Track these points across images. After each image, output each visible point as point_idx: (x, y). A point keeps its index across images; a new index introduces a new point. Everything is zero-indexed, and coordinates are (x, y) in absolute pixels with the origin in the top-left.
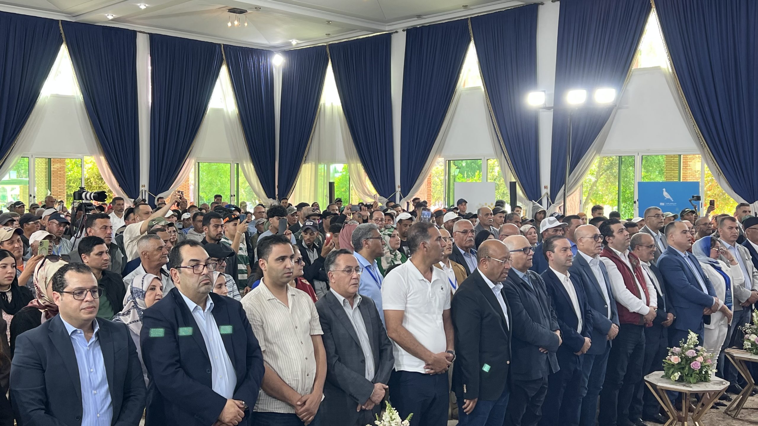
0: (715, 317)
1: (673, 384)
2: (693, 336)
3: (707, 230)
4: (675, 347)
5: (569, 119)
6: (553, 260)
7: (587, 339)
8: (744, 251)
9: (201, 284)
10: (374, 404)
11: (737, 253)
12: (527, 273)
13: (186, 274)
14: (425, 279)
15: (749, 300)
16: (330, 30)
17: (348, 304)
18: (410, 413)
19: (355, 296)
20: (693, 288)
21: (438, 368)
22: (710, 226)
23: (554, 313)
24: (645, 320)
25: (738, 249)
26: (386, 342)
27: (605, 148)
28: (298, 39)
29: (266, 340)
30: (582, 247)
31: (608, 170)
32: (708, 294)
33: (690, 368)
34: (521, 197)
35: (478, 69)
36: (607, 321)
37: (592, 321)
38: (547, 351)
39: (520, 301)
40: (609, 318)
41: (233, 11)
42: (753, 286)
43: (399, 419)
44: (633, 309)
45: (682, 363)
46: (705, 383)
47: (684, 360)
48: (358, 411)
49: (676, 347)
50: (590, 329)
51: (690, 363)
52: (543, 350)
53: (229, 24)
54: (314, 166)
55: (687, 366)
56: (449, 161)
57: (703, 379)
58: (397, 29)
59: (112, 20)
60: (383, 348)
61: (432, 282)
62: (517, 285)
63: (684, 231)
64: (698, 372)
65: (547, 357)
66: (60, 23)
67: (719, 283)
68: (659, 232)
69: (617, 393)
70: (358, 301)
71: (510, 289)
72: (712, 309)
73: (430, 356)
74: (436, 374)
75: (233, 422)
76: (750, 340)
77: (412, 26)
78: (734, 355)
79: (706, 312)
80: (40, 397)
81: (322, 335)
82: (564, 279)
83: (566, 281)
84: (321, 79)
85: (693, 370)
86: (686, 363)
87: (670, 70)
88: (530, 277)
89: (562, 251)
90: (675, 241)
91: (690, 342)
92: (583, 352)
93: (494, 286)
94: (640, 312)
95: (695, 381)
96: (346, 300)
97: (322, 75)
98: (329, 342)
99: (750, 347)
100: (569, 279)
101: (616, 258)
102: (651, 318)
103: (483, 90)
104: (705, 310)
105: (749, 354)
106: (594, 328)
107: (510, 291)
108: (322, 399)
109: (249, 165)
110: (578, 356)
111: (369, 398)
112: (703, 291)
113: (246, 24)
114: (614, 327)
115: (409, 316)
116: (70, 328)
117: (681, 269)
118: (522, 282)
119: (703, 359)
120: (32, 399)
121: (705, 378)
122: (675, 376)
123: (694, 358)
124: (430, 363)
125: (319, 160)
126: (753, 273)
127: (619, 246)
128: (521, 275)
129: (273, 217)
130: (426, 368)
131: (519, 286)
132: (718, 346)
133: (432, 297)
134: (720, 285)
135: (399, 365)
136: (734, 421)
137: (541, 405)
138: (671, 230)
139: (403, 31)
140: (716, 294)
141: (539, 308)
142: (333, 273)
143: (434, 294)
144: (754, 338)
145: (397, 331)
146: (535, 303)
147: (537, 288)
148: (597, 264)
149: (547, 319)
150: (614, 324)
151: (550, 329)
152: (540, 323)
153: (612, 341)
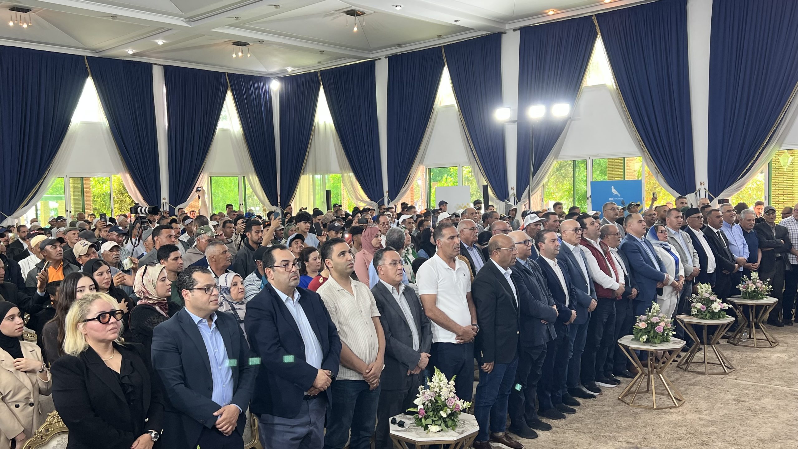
0: (667, 290)
1: (642, 345)
2: (655, 306)
3: (652, 219)
4: (641, 315)
5: (531, 130)
6: (544, 249)
7: (574, 312)
8: (686, 235)
9: (291, 280)
10: (420, 370)
11: (681, 237)
12: (527, 261)
13: (279, 272)
14: (450, 268)
15: (691, 276)
16: (322, 58)
17: (395, 291)
18: (454, 375)
19: (400, 284)
20: (649, 267)
21: (466, 338)
22: (654, 216)
23: (550, 292)
24: (616, 294)
25: (681, 235)
26: (426, 320)
27: (562, 153)
28: (293, 67)
29: (339, 323)
30: (565, 238)
31: (557, 171)
32: (660, 271)
33: (655, 331)
34: (492, 198)
35: (451, 89)
36: (588, 296)
37: (576, 297)
38: (547, 323)
39: (523, 283)
40: (589, 294)
41: (236, 44)
42: (694, 264)
43: (446, 381)
44: (606, 286)
45: (649, 328)
46: (666, 343)
47: (650, 325)
48: (408, 375)
49: (643, 315)
50: (575, 303)
51: (655, 328)
52: (544, 322)
53: (234, 56)
54: (311, 176)
55: (653, 330)
56: (429, 169)
57: (665, 340)
58: (381, 56)
59: (133, 55)
60: (424, 325)
61: (456, 270)
62: (520, 271)
64: (661, 334)
65: (548, 327)
66: (85, 58)
68: (615, 223)
69: (595, 354)
70: (403, 288)
71: (516, 275)
72: (664, 282)
73: (460, 329)
74: (465, 343)
75: (324, 387)
76: (696, 307)
77: (392, 54)
78: (684, 320)
79: (659, 285)
80: (179, 374)
81: (379, 317)
82: (553, 264)
83: (555, 266)
84: (314, 102)
85: (658, 333)
86: (651, 327)
87: (615, 87)
88: (530, 264)
89: (551, 242)
90: (633, 229)
91: (654, 311)
92: (570, 322)
93: (505, 271)
94: (612, 288)
95: (659, 341)
96: (394, 288)
97: (315, 98)
98: (385, 322)
99: (696, 313)
100: (557, 264)
101: (590, 246)
102: (621, 292)
103: (457, 107)
104: (658, 284)
105: (696, 319)
106: (578, 303)
107: (516, 276)
108: (383, 368)
109: (254, 177)
110: (567, 325)
111: (417, 365)
112: (656, 269)
113: (249, 55)
114: (593, 301)
115: (440, 298)
116: (196, 319)
117: (638, 251)
118: (524, 268)
119: (665, 324)
120: (174, 376)
121: (667, 339)
122: (643, 339)
123: (658, 323)
124: (460, 334)
125: (315, 172)
126: (694, 253)
127: (592, 236)
128: (523, 262)
129: (300, 221)
130: (457, 339)
131: (522, 272)
132: (670, 313)
133: (457, 282)
134: (671, 263)
135: (436, 338)
136: (686, 373)
137: (541, 366)
138: (630, 221)
139: (386, 58)
140: (667, 271)
141: (539, 289)
142: (381, 266)
143: (458, 279)
144: (699, 305)
145: (432, 311)
146: (535, 285)
147: (536, 272)
148: (578, 252)
149: (545, 297)
150: (593, 299)
151: (549, 304)
152: (541, 300)
153: (592, 312)
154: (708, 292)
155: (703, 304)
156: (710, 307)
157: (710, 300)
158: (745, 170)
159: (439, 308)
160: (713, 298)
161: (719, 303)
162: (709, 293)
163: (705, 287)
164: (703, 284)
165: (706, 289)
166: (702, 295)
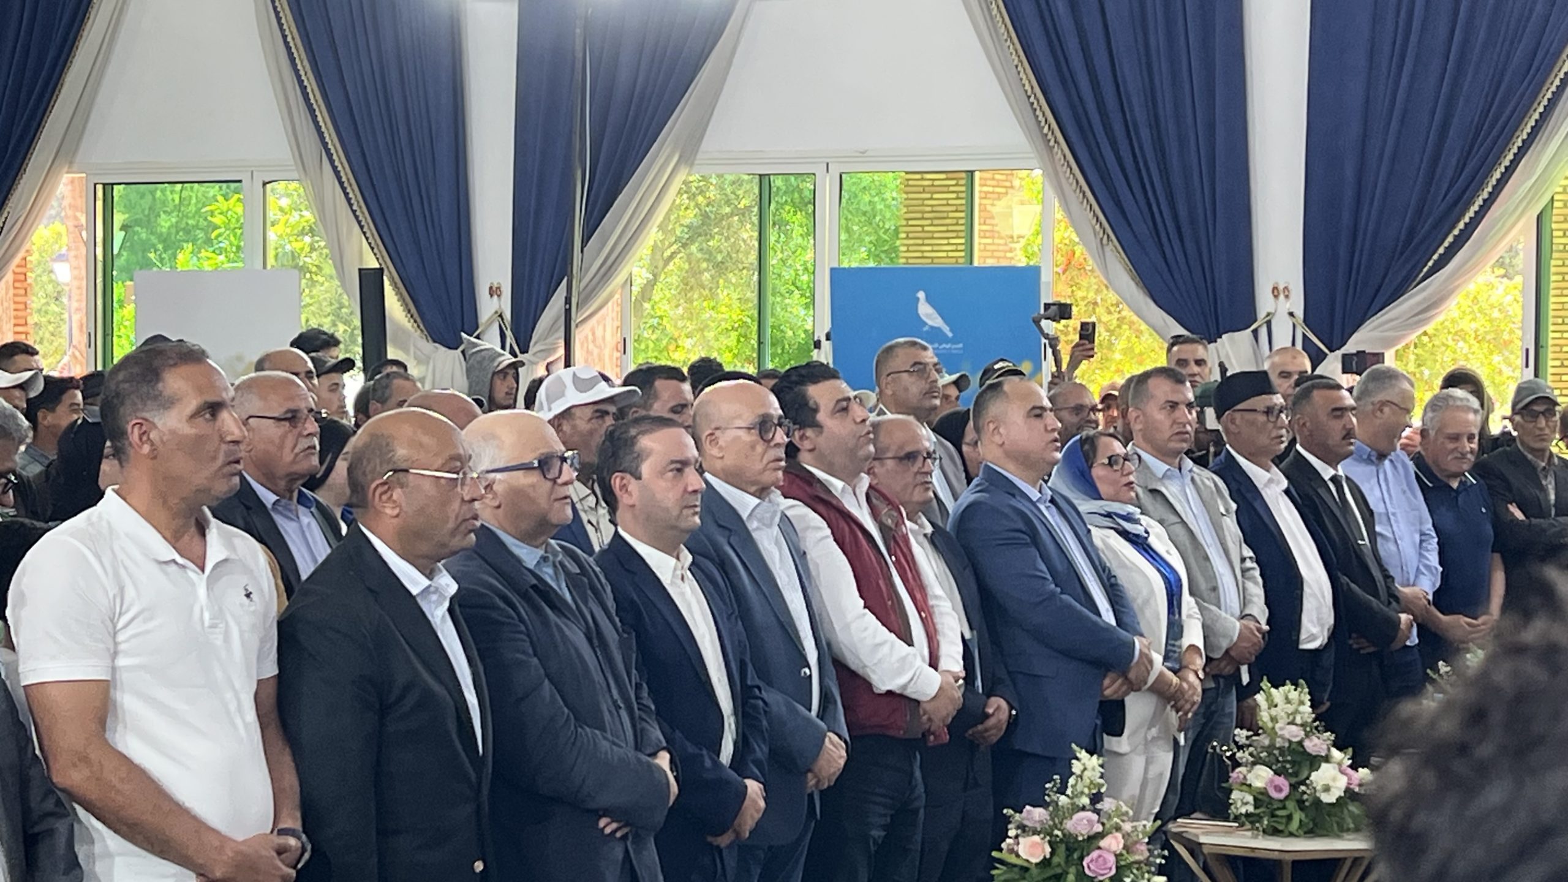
2: (1087, 765)
4: (1028, 807)
5: (578, 31)
6: (633, 506)
7: (753, 787)
8: (1212, 485)
11: (1190, 491)
12: (548, 549)
14: (181, 561)
15: (1233, 653)
23: (646, 695)
24: (925, 718)
25: (1193, 479)
32: (1113, 622)
33: (1081, 874)
34: (400, 328)
36: (809, 720)
37: (765, 723)
38: (625, 830)
39: (530, 649)
40: (814, 713)
44: (887, 679)
45: (1056, 860)
47: (1062, 848)
49: (1034, 806)
50: (760, 750)
51: (1082, 858)
52: (614, 826)
55: (1072, 870)
56: (108, 187)
63: (1034, 408)
65: (627, 851)
67: (1145, 592)
72: (1132, 675)
73: (220, 849)
76: (1250, 786)
78: (1203, 839)
79: (1111, 687)
83: (679, 581)
86: (1068, 857)
88: (561, 563)
89: (670, 474)
90: (1006, 446)
91: (1079, 788)
92: (736, 835)
93: (427, 581)
94: (910, 692)
99: (1251, 809)
100: (688, 573)
101: (827, 504)
102: (947, 711)
104: (1107, 682)
105: (1249, 833)
106: (772, 748)
110: (719, 850)
112: (1100, 615)
114: (831, 742)
117: (1029, 540)
118: (534, 581)
119: (1122, 841)
123: (1094, 839)
126: (1243, 560)
127: (839, 460)
128: (529, 555)
131: (524, 596)
133: (214, 626)
138: (995, 408)
141: (597, 676)
143: (219, 615)
144: (1261, 777)
145: (85, 759)
146: (580, 656)
147: (586, 603)
148: (770, 526)
149: (624, 714)
150: (830, 734)
151: (638, 747)
152: (603, 729)
153: (822, 793)
154: (1298, 720)
155: (1276, 773)
156: (1303, 783)
157: (1305, 753)
158: (1450, 239)
159: (121, 747)
160: (1317, 744)
161: (1340, 764)
162: (1303, 725)
163: (1288, 701)
164: (1277, 687)
165: (1290, 708)
166: (1273, 734)
